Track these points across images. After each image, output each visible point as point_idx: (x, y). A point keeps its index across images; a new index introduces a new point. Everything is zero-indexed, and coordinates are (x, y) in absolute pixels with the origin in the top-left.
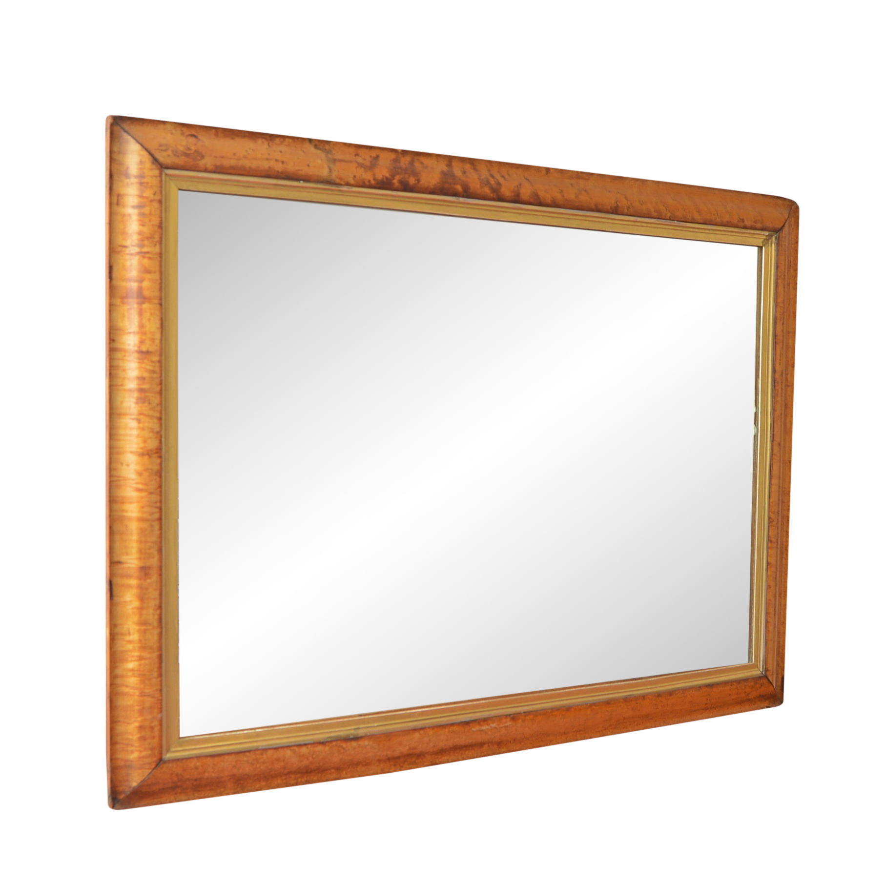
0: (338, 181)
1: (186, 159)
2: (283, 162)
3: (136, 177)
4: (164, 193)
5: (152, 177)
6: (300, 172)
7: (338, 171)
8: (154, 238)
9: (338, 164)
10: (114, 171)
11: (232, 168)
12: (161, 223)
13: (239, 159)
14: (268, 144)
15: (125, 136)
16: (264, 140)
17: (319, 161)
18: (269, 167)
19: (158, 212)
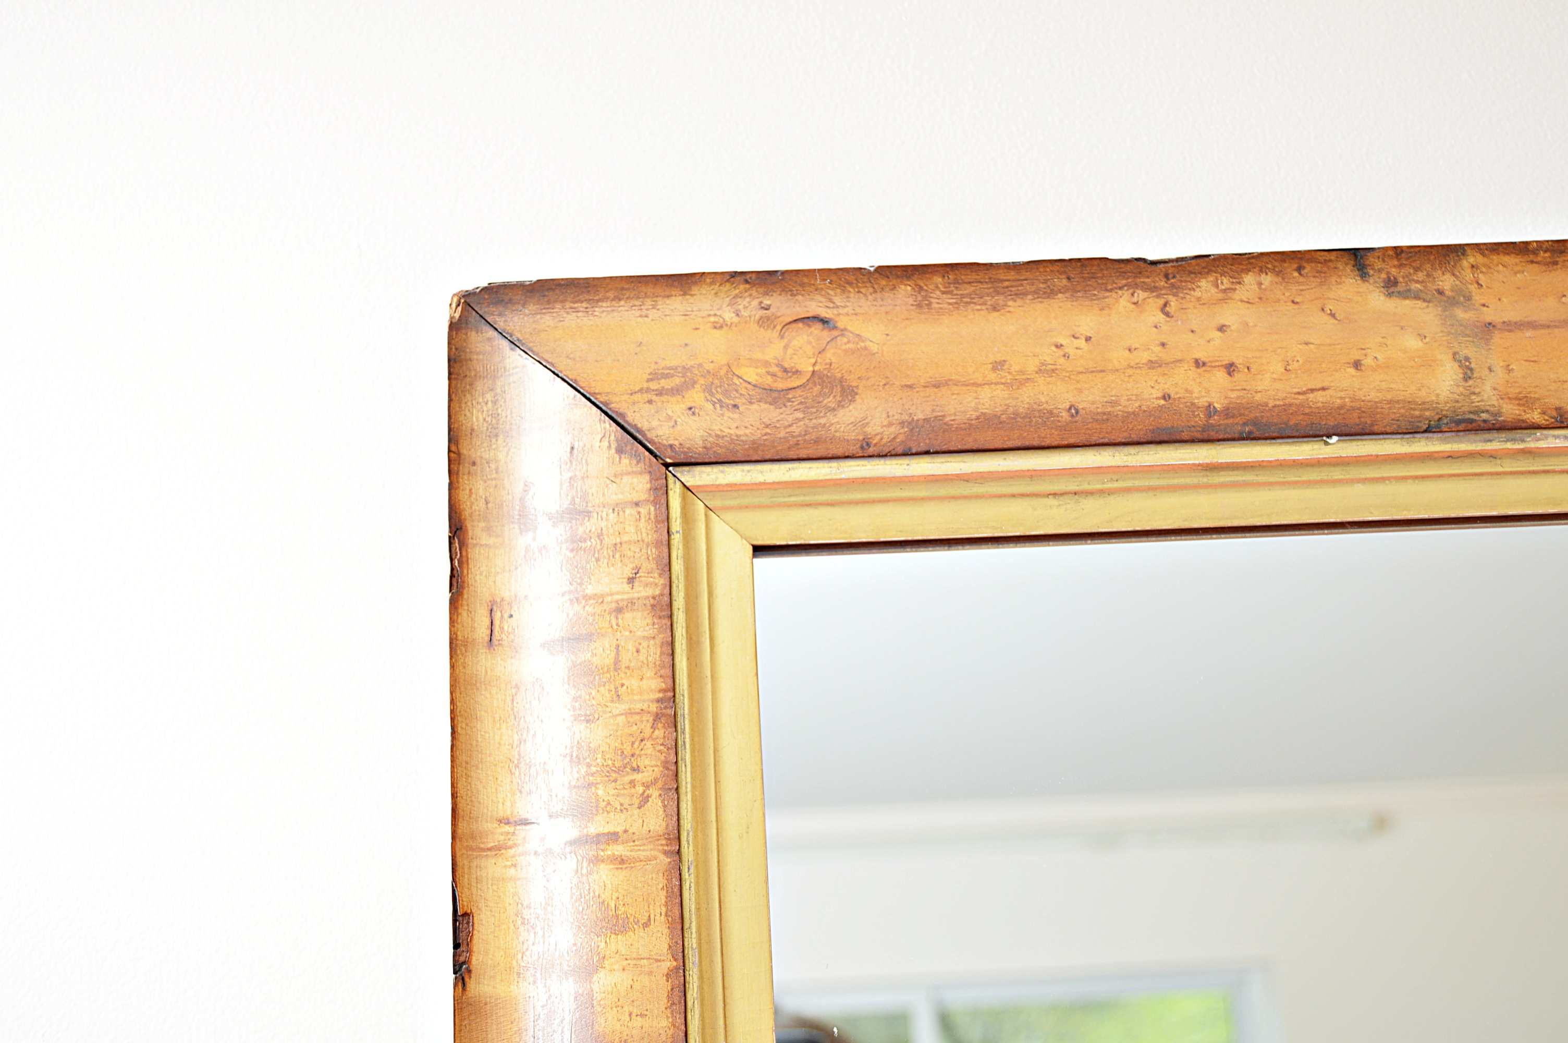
0: (1510, 411)
1: (772, 414)
2: (1230, 368)
3: (556, 518)
4: (678, 567)
5: (617, 508)
6: (1319, 398)
7: (1509, 370)
8: (637, 770)
9: (1497, 338)
10: (472, 507)
11: (987, 421)
12: (670, 695)
13: (1021, 381)
14: (1164, 308)
15: (516, 360)
16: (1141, 295)
17: (1412, 343)
18: (1166, 397)
19: (653, 652)
